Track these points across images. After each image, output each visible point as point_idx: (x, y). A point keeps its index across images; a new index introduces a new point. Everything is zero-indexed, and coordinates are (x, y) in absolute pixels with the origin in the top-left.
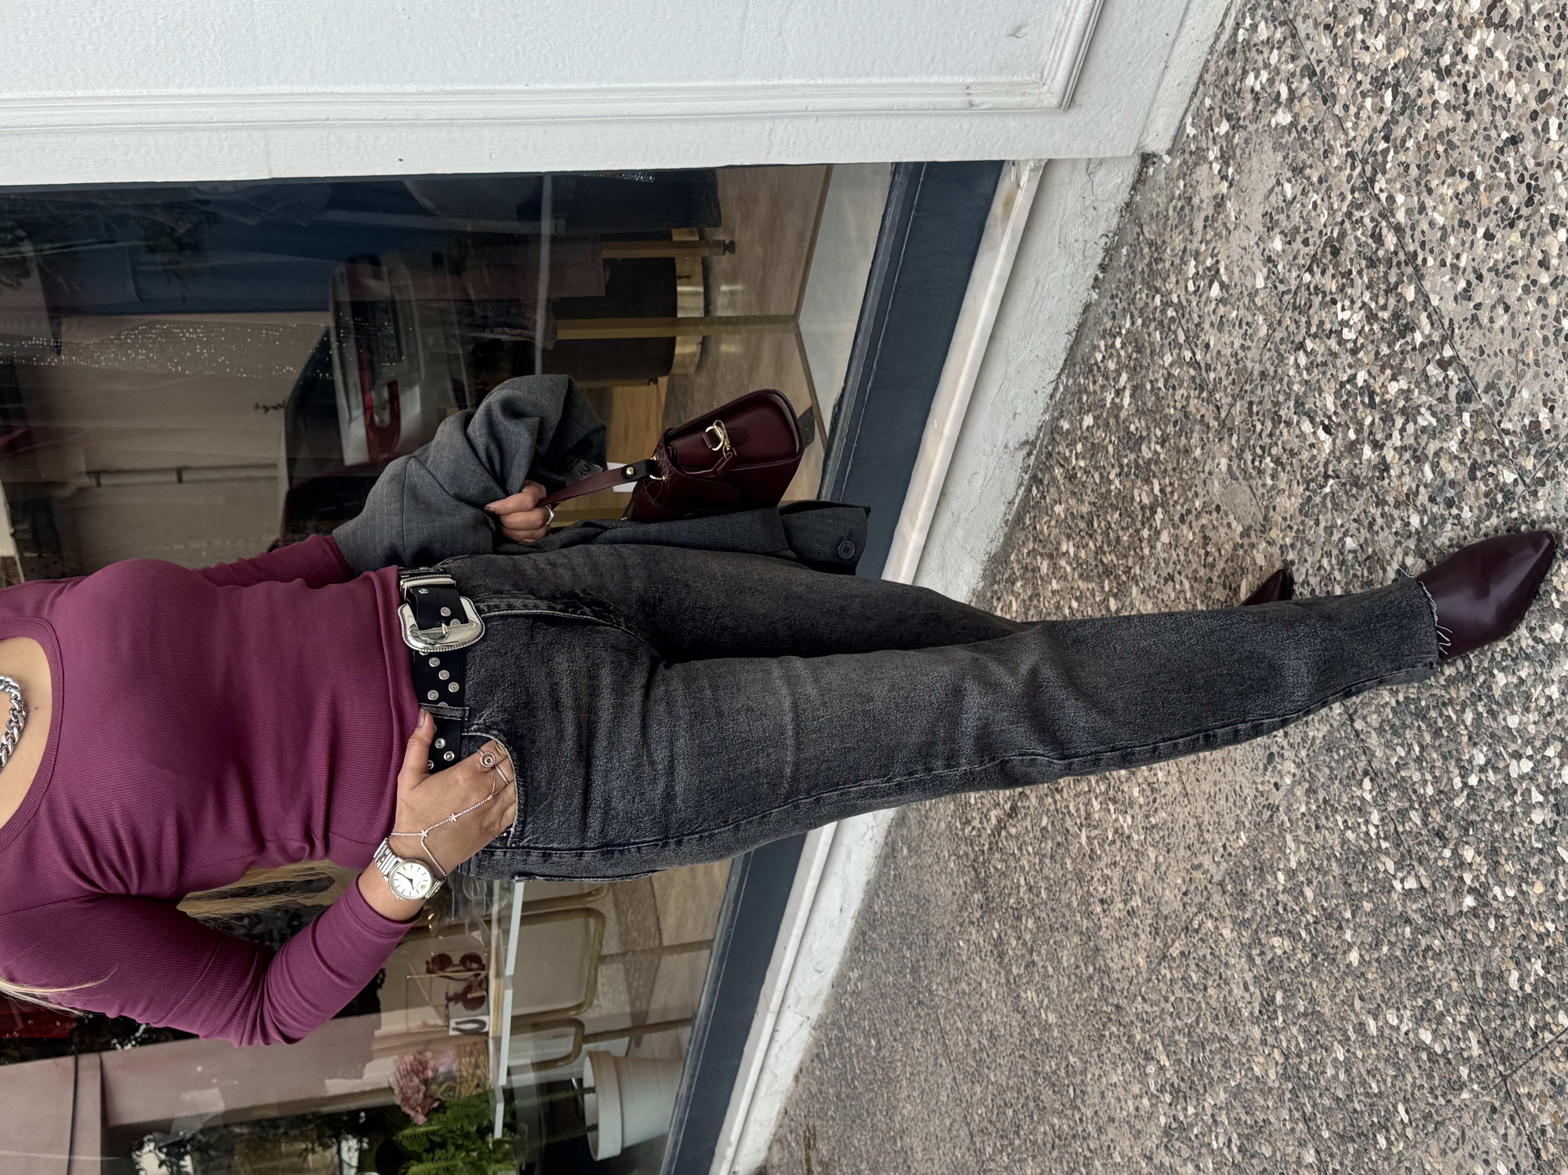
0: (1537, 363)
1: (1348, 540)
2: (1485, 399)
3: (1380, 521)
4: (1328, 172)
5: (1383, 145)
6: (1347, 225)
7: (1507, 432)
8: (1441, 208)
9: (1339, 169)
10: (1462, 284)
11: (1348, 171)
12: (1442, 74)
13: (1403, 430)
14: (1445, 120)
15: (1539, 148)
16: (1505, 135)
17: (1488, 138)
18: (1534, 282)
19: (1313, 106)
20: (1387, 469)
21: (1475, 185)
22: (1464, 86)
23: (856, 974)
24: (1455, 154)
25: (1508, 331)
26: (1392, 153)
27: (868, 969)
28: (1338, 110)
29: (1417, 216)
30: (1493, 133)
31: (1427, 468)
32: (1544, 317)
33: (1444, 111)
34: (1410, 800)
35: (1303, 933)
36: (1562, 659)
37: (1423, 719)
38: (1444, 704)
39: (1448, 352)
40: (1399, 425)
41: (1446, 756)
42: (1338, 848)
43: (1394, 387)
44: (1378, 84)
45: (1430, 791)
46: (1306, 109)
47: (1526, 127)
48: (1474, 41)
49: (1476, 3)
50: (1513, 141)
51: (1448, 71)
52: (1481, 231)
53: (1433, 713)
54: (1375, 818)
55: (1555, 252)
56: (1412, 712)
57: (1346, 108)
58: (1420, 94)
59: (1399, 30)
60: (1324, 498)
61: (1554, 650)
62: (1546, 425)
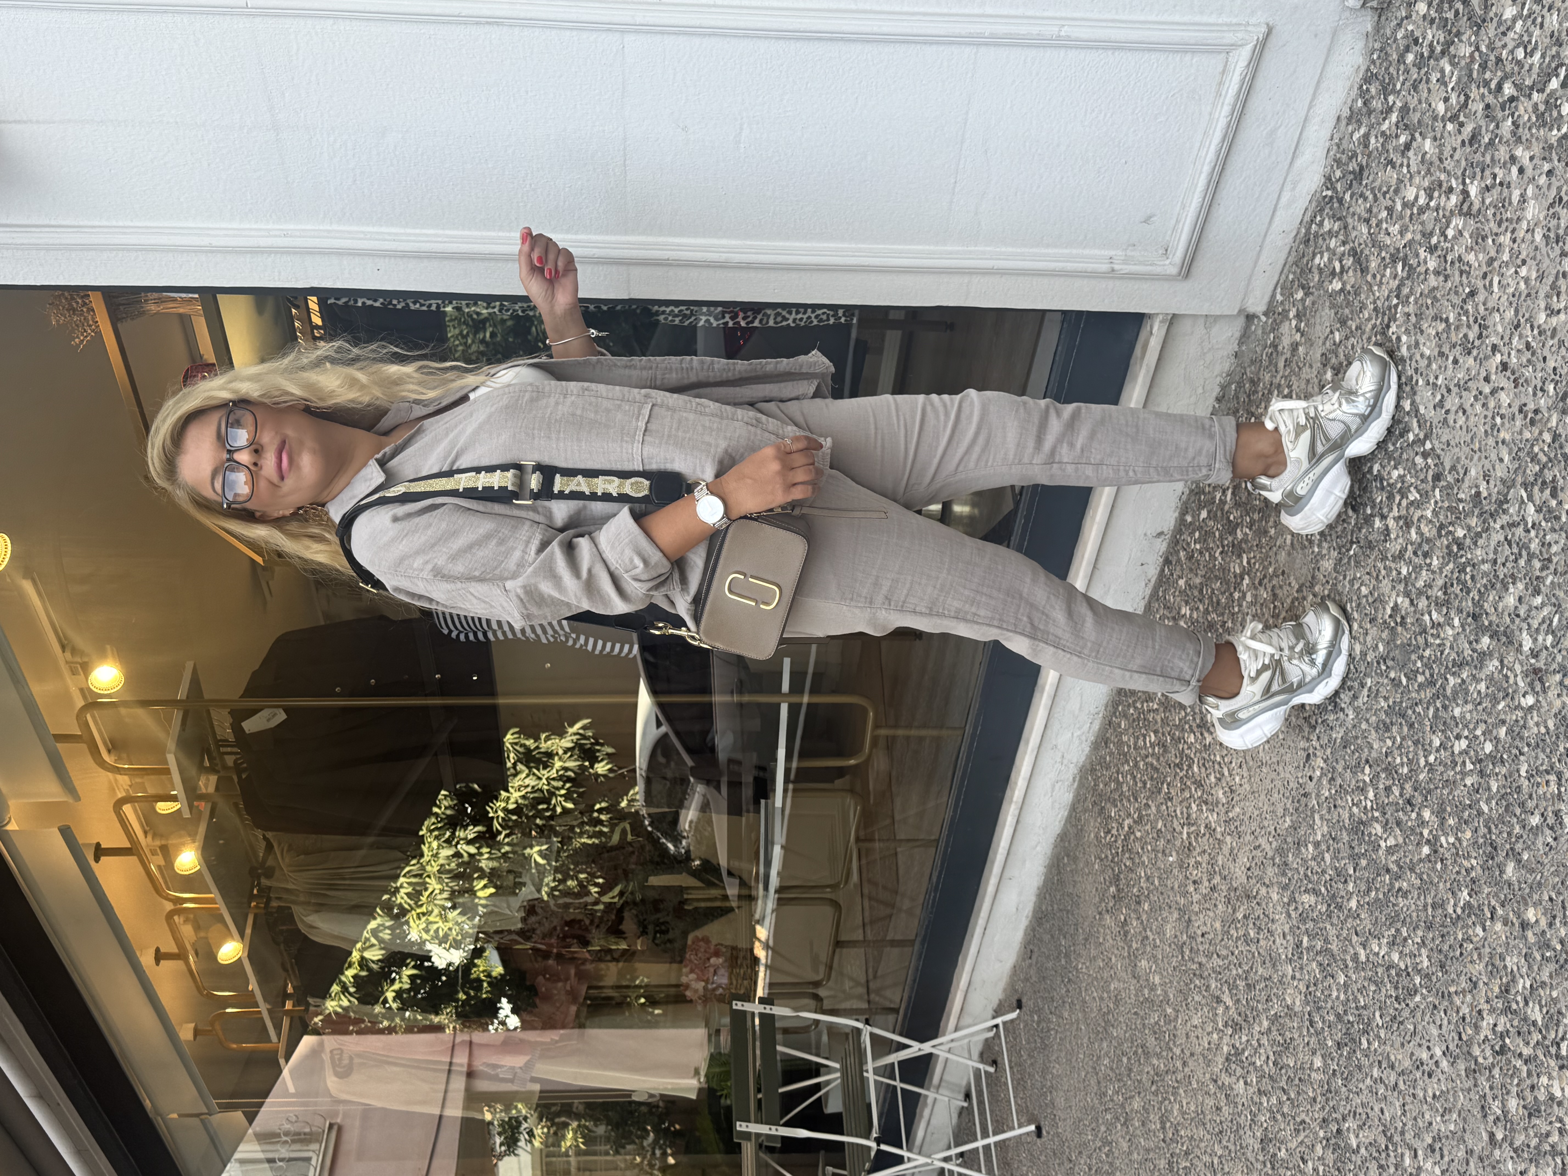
0: (1480, 450)
2: (1450, 478)
3: (1383, 572)
4: (1362, 323)
5: (1395, 301)
7: (1461, 500)
8: (1428, 344)
9: (1368, 320)
10: (1439, 397)
11: (1373, 321)
12: (1432, 249)
13: (1399, 504)
14: (1433, 281)
15: (1487, 298)
16: (1467, 290)
17: (1456, 293)
18: (1481, 393)
19: (1354, 276)
20: (1388, 535)
21: (1448, 326)
22: (1445, 257)
24: (1438, 305)
25: (1464, 429)
26: (1400, 307)
28: (1370, 278)
29: (1413, 350)
30: (1460, 289)
32: (1486, 417)
33: (1432, 276)
34: (1393, 779)
35: (1323, 889)
36: (1487, 663)
37: (1403, 716)
38: (1416, 704)
39: (1428, 446)
40: (1397, 501)
41: (1416, 743)
42: (1347, 821)
43: (1395, 474)
44: (1394, 260)
45: (1405, 770)
46: (1351, 278)
47: (1480, 284)
48: (1452, 226)
49: (1454, 199)
50: (1472, 294)
51: (1436, 247)
52: (1451, 358)
53: (1410, 712)
54: (1371, 795)
55: (1494, 370)
56: (1397, 712)
57: (1374, 276)
58: (1419, 264)
59: (1407, 219)
60: (1350, 558)
61: (1483, 656)
62: (1485, 494)
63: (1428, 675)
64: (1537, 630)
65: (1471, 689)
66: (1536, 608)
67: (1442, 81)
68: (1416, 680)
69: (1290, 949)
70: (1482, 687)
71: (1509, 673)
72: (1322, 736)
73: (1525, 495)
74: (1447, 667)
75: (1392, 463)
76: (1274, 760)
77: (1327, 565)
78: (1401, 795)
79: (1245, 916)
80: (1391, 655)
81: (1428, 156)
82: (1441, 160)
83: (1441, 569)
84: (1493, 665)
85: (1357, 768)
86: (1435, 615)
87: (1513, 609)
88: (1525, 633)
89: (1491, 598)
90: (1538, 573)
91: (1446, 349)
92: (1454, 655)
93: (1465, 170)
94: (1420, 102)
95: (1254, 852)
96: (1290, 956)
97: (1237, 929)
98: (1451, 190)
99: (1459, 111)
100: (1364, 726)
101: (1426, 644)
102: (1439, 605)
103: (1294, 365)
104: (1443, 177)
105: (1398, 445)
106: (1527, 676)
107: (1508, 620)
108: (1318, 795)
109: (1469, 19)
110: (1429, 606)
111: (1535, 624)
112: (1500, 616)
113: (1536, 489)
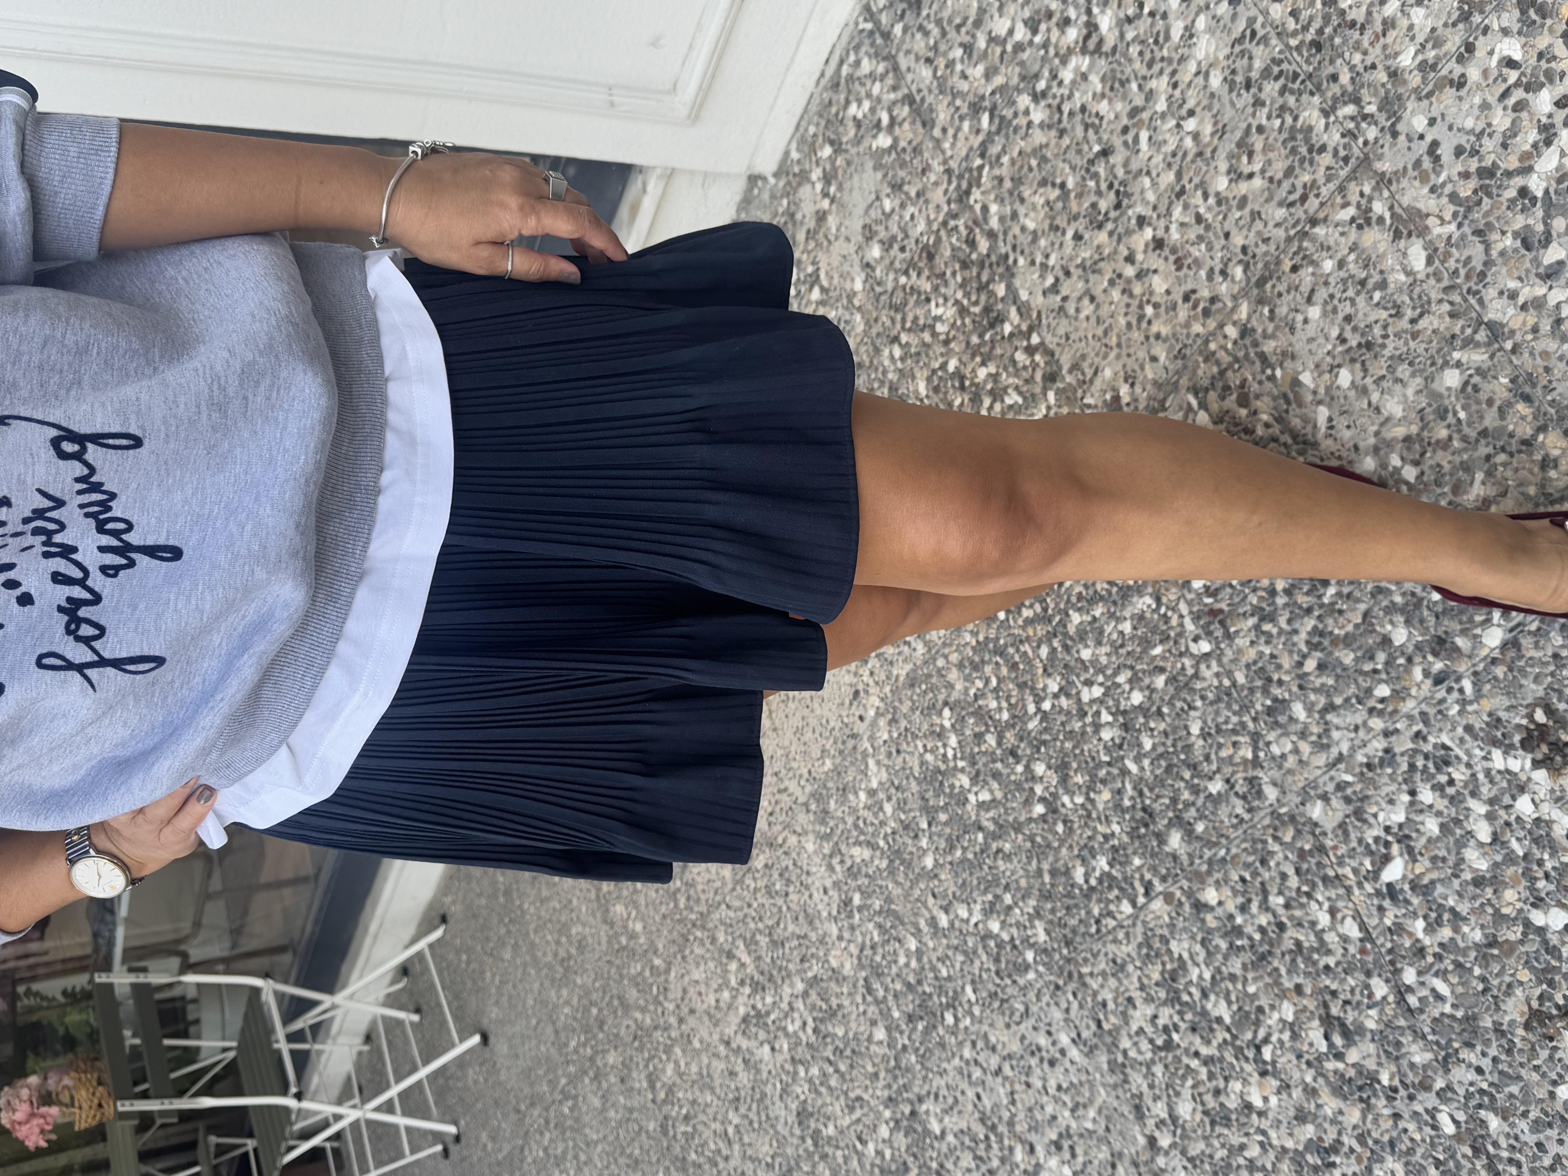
0: (1119, 345)
2: (1070, 379)
4: (925, 187)
5: (978, 162)
6: (943, 233)
8: (1032, 215)
9: (936, 184)
10: (1051, 280)
11: (944, 186)
12: (1037, 97)
14: (1039, 137)
15: (1129, 158)
16: (1096, 148)
17: (1080, 151)
18: (1120, 276)
19: (912, 130)
21: (1066, 193)
22: (1059, 107)
24: (1048, 167)
25: (1093, 320)
26: (987, 168)
28: (937, 133)
29: (1009, 223)
30: (1085, 147)
32: (1128, 305)
33: (1038, 130)
34: (986, 725)
35: (882, 843)
36: (1134, 599)
37: (1001, 654)
38: (1021, 642)
39: (1035, 339)
41: (1022, 686)
42: (916, 769)
43: (983, 372)
44: (975, 109)
45: (1005, 716)
46: (907, 132)
47: (1117, 141)
48: (1070, 67)
49: (1072, 34)
50: (1104, 153)
51: (1044, 94)
52: (1070, 233)
53: (1011, 650)
54: (953, 741)
55: (1141, 249)
56: (991, 649)
57: (944, 130)
58: (1016, 115)
59: (997, 60)
61: (1129, 592)
62: (1127, 399)
63: (1039, 610)
65: (1109, 629)
70: (1126, 627)
71: (1170, 613)
72: (878, 668)
73: (1194, 402)
74: (1069, 602)
75: (978, 359)
78: (1000, 744)
84: (1143, 602)
85: (933, 709)
91: (1061, 221)
96: (834, 913)
98: (1067, 22)
100: (941, 663)
106: (1199, 618)
108: (872, 738)
113: (1213, 395)
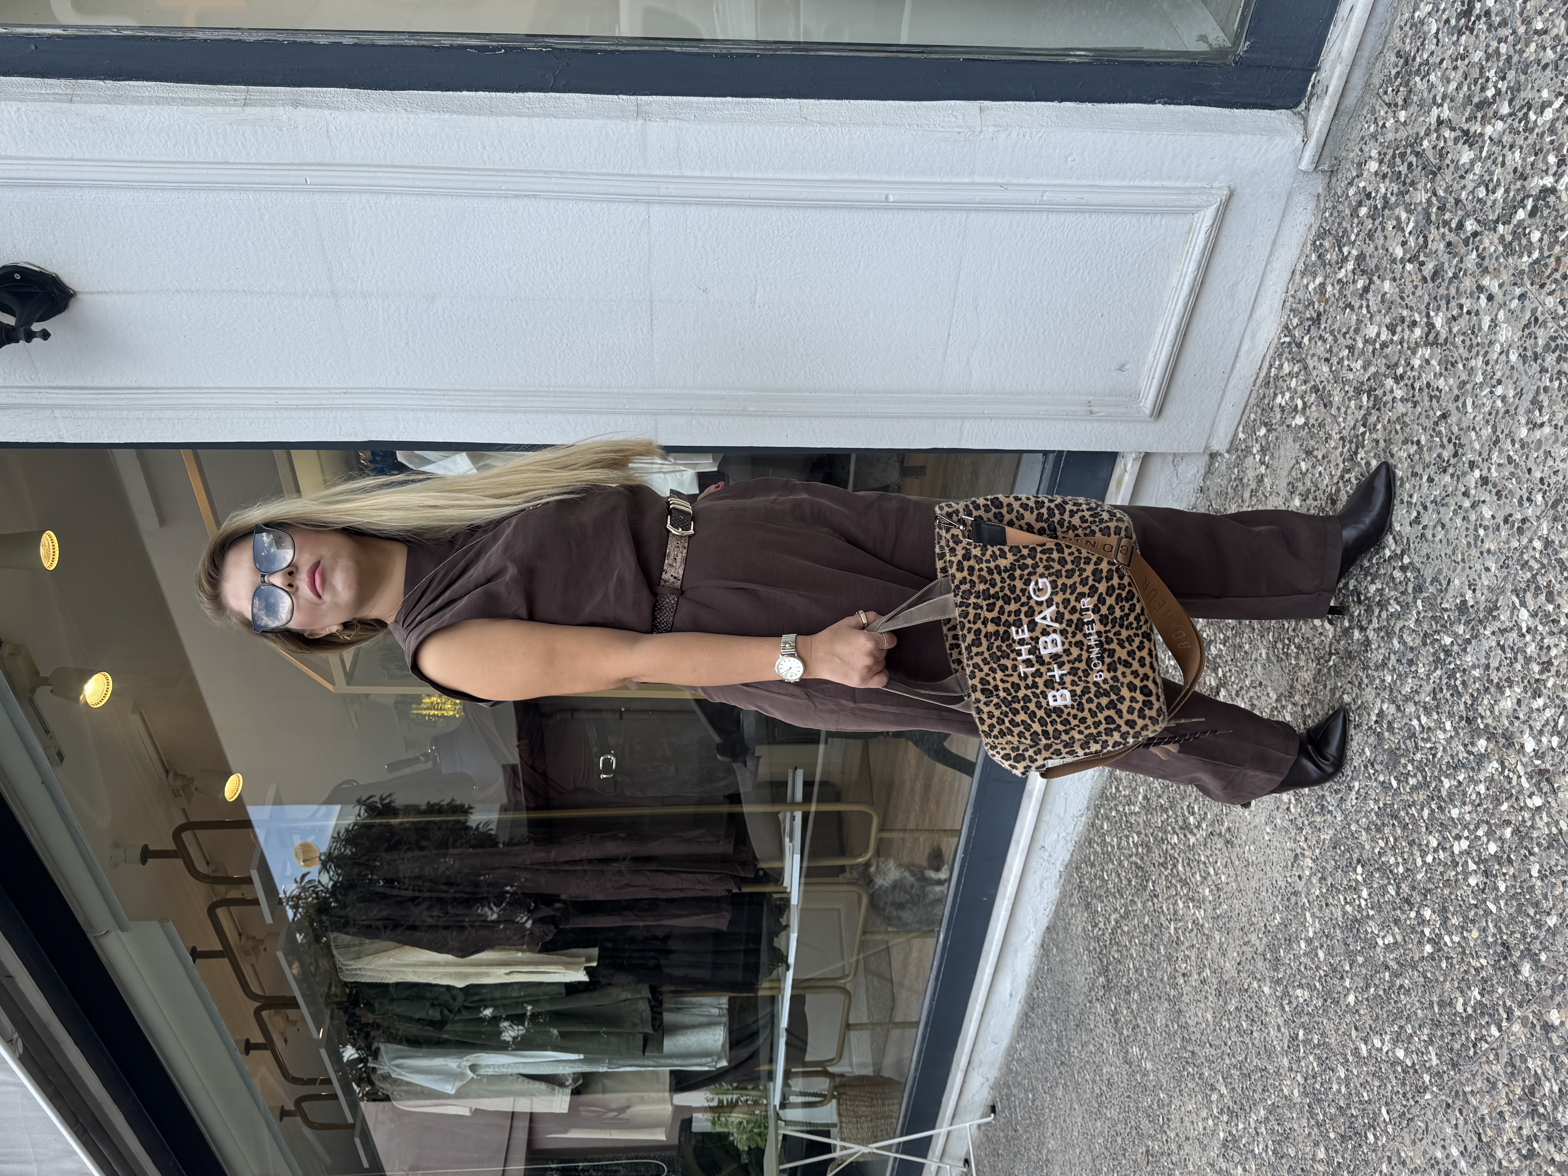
0: (1463, 561)
1: (1345, 697)
2: (1432, 590)
3: (1366, 681)
4: (1328, 452)
5: (1362, 429)
6: (1341, 484)
7: (1446, 610)
9: (1335, 448)
10: (1415, 514)
11: (1340, 449)
12: (1397, 380)
13: (1379, 616)
14: (1401, 408)
15: (1460, 419)
16: (1439, 413)
17: (1428, 417)
18: (1460, 507)
19: (1318, 411)
20: (1369, 645)
21: (1421, 448)
22: (1412, 385)
23: (1019, 1046)
24: (1408, 430)
25: (1444, 542)
26: (1368, 434)
27: (1028, 1041)
28: (1334, 411)
30: (1431, 413)
31: (1395, 641)
32: (1467, 529)
33: (1400, 403)
34: (1388, 878)
35: (1317, 984)
36: (1486, 765)
37: (1396, 818)
38: (1409, 806)
39: (1406, 560)
40: (1376, 613)
41: (1411, 843)
42: (1340, 919)
43: (1372, 588)
44: (1358, 391)
45: (1401, 870)
46: (1314, 413)
47: (1452, 407)
48: (1418, 356)
49: (1418, 332)
50: (1444, 416)
51: (1402, 377)
52: (1425, 478)
53: (1402, 813)
54: (1365, 894)
55: (1473, 486)
56: (1389, 814)
58: (1385, 394)
59: (1370, 355)
60: (1329, 669)
61: (1482, 759)
62: (1471, 602)
63: (1420, 778)
64: (1541, 732)
65: (1470, 791)
66: (1538, 710)
67: (1399, 227)
68: (1407, 783)
69: (1286, 1041)
70: (1482, 788)
71: (1511, 775)
72: (1309, 837)
73: (1517, 602)
74: (1441, 769)
75: (1369, 578)
76: (1262, 860)
77: (1306, 676)
78: (1398, 894)
79: (1237, 1008)
80: (1379, 758)
81: (1388, 296)
82: (1402, 298)
83: (1428, 676)
84: (1493, 766)
85: (1350, 866)
86: (1424, 720)
87: (1511, 711)
88: (1526, 736)
89: (1486, 702)
90: (1537, 677)
91: (1419, 469)
92: (1447, 759)
93: (1429, 304)
94: (1376, 249)
95: (1244, 948)
96: (1286, 1048)
97: (1229, 1020)
98: (1414, 323)
99: (1418, 251)
100: (1353, 828)
101: (1416, 747)
102: (1427, 711)
103: (1260, 494)
104: (1405, 313)
105: (1374, 561)
106: (1532, 777)
107: (1506, 723)
108: (1308, 894)
109: (1424, 169)
110: (1417, 710)
111: (1538, 726)
112: (1497, 719)
113: (1529, 596)
